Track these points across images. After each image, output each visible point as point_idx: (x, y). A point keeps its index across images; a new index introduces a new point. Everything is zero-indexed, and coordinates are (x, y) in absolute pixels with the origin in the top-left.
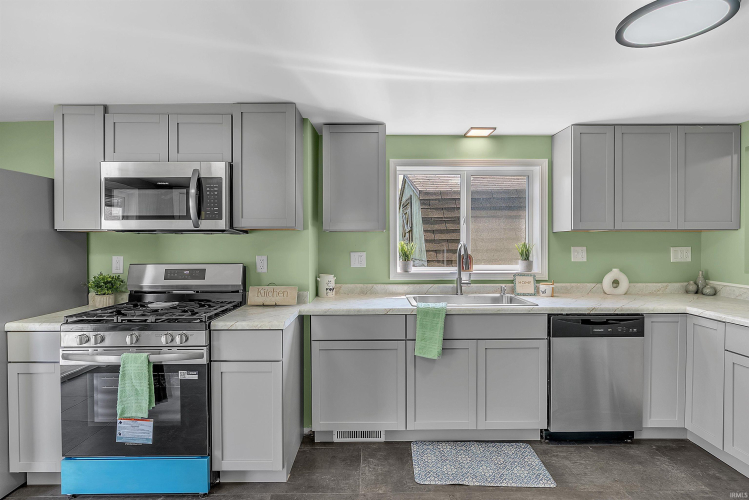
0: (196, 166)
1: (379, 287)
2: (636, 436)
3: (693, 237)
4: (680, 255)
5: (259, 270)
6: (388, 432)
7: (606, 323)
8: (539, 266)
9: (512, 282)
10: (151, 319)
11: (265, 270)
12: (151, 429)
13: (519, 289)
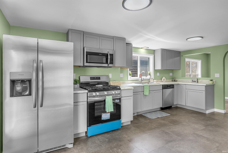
0: (108, 51)
1: (126, 82)
2: (173, 107)
3: (172, 71)
4: (171, 74)
5: (110, 77)
6: (137, 113)
7: (170, 86)
8: (153, 76)
9: (149, 80)
10: (109, 88)
11: (111, 77)
12: (110, 115)
13: (151, 81)
